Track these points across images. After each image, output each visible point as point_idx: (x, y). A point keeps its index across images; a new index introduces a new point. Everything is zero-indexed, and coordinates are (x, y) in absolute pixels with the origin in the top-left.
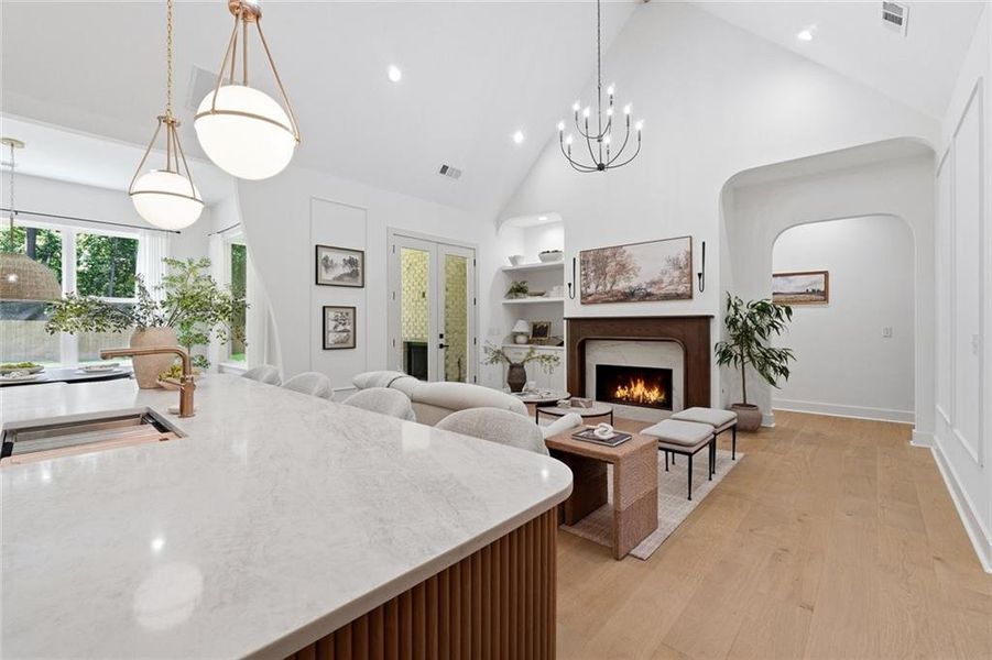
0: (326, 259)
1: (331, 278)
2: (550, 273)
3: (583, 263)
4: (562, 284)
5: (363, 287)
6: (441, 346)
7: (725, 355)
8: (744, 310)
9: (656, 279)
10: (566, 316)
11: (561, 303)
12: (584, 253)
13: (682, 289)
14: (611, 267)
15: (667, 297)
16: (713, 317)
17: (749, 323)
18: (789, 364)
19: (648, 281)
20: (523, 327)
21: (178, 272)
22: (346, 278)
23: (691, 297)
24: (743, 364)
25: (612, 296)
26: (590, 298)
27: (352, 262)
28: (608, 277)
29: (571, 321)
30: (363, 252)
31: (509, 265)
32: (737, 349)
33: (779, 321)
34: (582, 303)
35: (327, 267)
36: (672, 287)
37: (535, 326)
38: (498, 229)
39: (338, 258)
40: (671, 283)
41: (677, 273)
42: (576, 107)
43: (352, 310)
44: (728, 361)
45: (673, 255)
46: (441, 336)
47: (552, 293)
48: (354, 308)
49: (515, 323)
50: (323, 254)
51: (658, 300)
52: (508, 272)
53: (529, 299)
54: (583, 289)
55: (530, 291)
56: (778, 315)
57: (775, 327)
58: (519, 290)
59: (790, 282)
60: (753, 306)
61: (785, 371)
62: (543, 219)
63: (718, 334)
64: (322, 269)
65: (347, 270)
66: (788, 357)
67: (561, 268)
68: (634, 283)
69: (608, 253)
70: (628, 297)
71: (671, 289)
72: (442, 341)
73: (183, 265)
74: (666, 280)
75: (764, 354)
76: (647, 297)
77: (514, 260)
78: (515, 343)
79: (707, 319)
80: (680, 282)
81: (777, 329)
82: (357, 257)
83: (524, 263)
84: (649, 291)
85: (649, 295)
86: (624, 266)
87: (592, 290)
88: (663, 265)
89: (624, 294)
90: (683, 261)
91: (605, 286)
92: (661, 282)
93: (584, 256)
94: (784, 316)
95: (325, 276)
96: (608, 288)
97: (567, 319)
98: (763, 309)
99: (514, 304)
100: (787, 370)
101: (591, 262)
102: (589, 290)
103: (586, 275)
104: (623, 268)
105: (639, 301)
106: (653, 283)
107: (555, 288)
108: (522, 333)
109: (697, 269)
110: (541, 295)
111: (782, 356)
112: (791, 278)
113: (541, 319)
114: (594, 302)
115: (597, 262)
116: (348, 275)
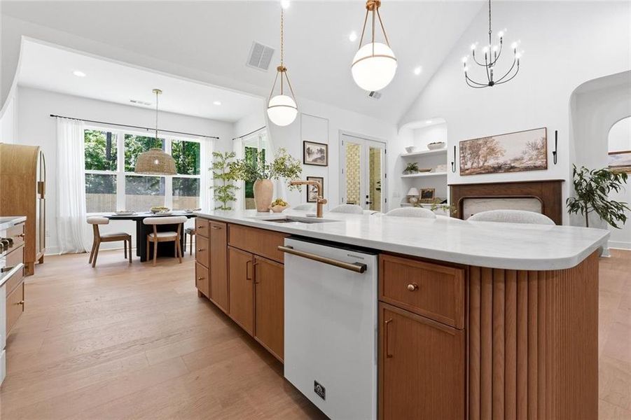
0: (309, 149)
1: (311, 160)
2: (436, 156)
3: (461, 149)
4: (446, 163)
5: (327, 166)
6: (367, 203)
7: (574, 206)
8: (587, 176)
9: (518, 157)
10: (448, 183)
11: (446, 176)
12: (463, 143)
13: (539, 163)
14: (483, 151)
15: (527, 169)
16: (564, 181)
17: (593, 184)
18: (626, 213)
19: (512, 159)
20: (414, 192)
21: (219, 159)
22: (318, 161)
23: (546, 168)
24: (587, 213)
25: (484, 169)
26: (467, 172)
27: (321, 151)
28: (480, 157)
29: (453, 186)
30: (327, 145)
31: (405, 153)
32: (582, 203)
33: (617, 182)
34: (461, 175)
35: (309, 154)
36: (531, 162)
37: (423, 191)
38: (398, 131)
39: (314, 148)
40: (530, 160)
41: (535, 153)
42: (473, 47)
43: (321, 180)
44: (576, 211)
45: (532, 141)
46: (367, 197)
47: (436, 170)
48: (322, 178)
49: (409, 190)
50: (307, 146)
51: (520, 171)
52: (404, 157)
53: (420, 174)
54: (462, 166)
55: (420, 168)
56: (616, 179)
57: (613, 187)
58: (413, 168)
59: (618, 158)
60: (595, 173)
61: (623, 218)
62: (429, 122)
63: (568, 193)
64: (306, 154)
65: (319, 156)
66: (624, 208)
67: (445, 153)
68: (501, 161)
69: (480, 142)
70: (497, 169)
71: (530, 163)
72: (368, 200)
73: (221, 156)
74: (526, 157)
75: (606, 205)
76: (511, 169)
77: (409, 150)
78: (409, 202)
79: (559, 183)
80: (537, 159)
81: (616, 188)
82: (324, 148)
83: (416, 151)
84: (513, 165)
85: (512, 168)
86: (493, 150)
87: (469, 165)
88: (524, 148)
89: (494, 168)
90: (539, 144)
91: (479, 163)
92: (522, 159)
93: (463, 144)
94: (621, 180)
95: (309, 159)
96: (481, 164)
97: (451, 185)
98: (604, 175)
99: (409, 178)
100: (624, 216)
101: (468, 148)
102: (466, 166)
103: (464, 157)
104: (492, 151)
105: (505, 172)
106: (516, 160)
107: (439, 166)
108: (414, 196)
109: (551, 149)
110: (429, 171)
111: (620, 206)
112: (618, 155)
113: (428, 186)
114: (470, 174)
115: (471, 148)
116: (320, 158)
